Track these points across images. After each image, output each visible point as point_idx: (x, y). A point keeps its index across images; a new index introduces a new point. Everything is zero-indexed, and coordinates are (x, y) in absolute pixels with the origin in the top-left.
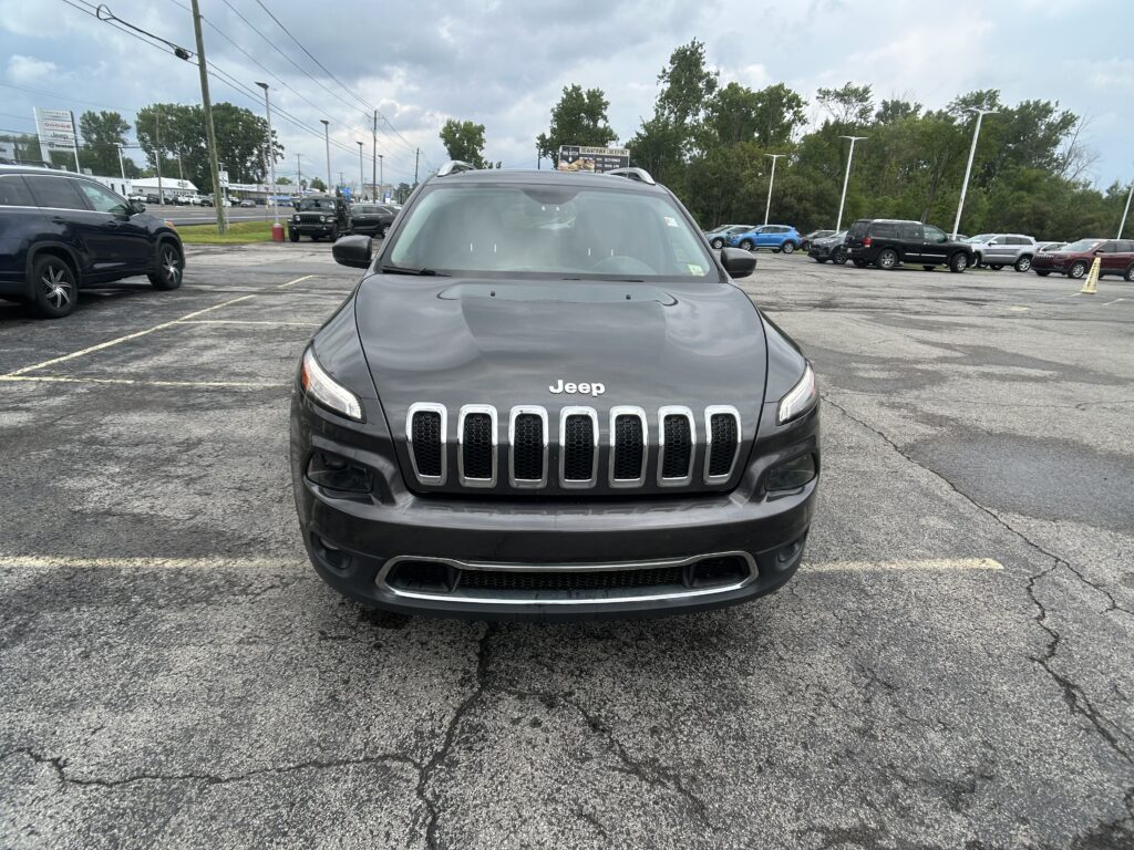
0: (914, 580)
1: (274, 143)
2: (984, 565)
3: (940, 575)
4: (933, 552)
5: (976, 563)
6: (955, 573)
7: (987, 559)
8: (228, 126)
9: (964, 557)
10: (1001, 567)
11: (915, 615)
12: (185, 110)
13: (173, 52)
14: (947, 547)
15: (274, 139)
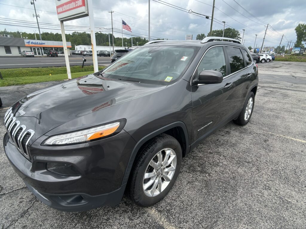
1: (239, 37)
8: (228, 34)
12: (219, 31)
13: (205, 17)
15: (239, 36)
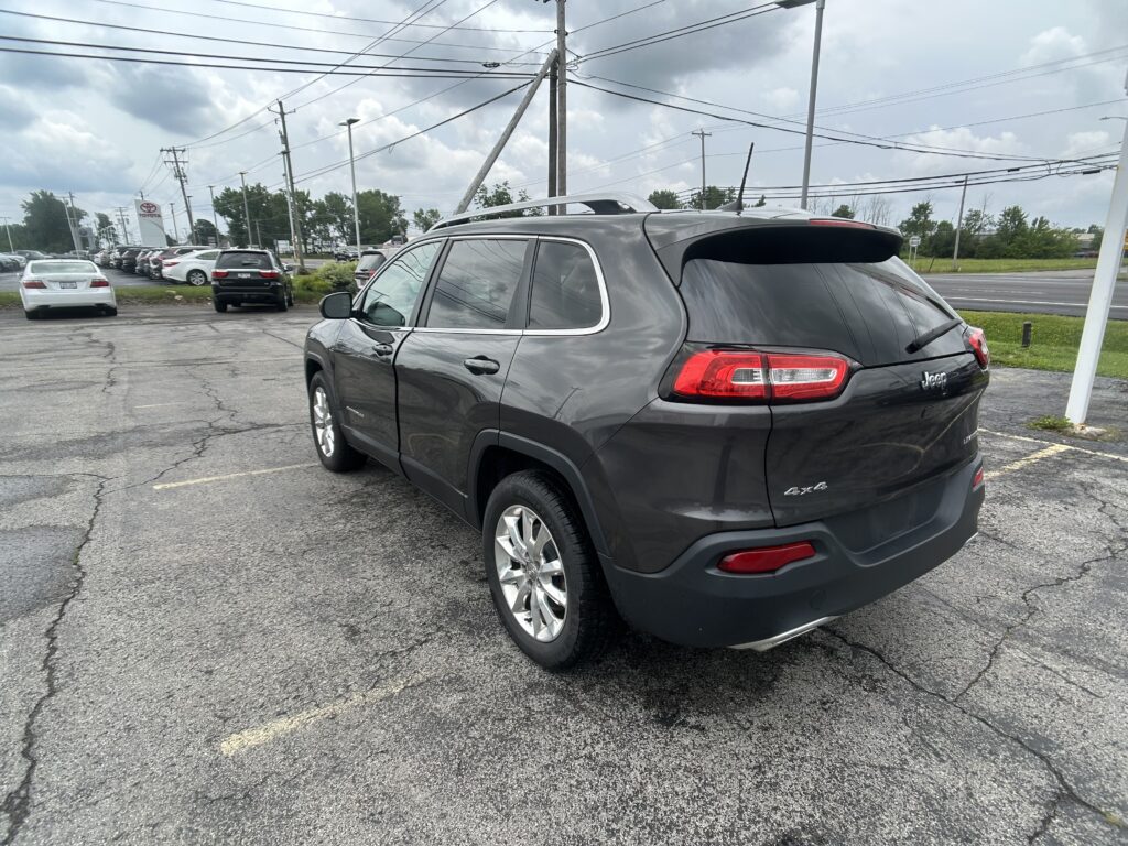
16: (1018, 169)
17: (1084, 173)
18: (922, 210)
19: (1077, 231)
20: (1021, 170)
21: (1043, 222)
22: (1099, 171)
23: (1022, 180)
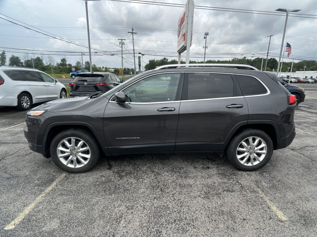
0: (30, 198)
2: (13, 223)
3: (24, 206)
4: (35, 211)
5: (17, 221)
6: (20, 211)
7: (14, 227)
9: (24, 219)
10: (6, 229)
11: (18, 191)
14: (34, 218)
16: (97, 52)
17: (111, 55)
18: (64, 60)
19: (110, 68)
20: (98, 53)
21: (95, 65)
22: (114, 55)
23: (98, 55)
